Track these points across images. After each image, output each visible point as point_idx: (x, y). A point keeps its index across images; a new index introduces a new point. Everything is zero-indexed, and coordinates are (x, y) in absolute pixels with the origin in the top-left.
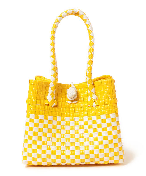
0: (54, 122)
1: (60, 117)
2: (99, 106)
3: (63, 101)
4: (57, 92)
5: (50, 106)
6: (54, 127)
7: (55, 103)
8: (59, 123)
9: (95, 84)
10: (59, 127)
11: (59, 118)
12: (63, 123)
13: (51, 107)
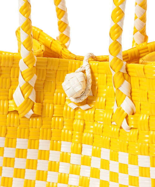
0: (32, 154)
1: (48, 141)
2: (137, 130)
3: (58, 102)
4: (44, 79)
5: (21, 115)
6: (32, 164)
7: (32, 108)
8: (44, 155)
9: (129, 70)
10: (42, 165)
11: (44, 144)
12: (54, 156)
13: (24, 117)
